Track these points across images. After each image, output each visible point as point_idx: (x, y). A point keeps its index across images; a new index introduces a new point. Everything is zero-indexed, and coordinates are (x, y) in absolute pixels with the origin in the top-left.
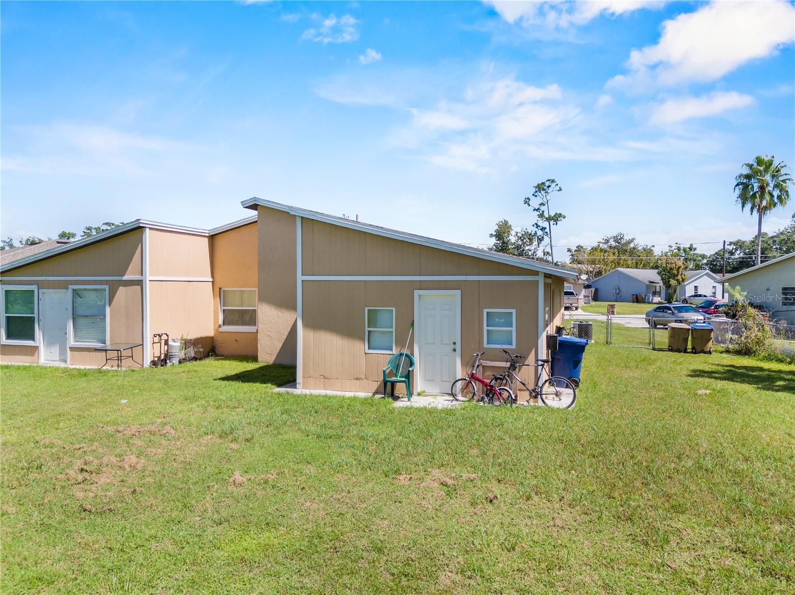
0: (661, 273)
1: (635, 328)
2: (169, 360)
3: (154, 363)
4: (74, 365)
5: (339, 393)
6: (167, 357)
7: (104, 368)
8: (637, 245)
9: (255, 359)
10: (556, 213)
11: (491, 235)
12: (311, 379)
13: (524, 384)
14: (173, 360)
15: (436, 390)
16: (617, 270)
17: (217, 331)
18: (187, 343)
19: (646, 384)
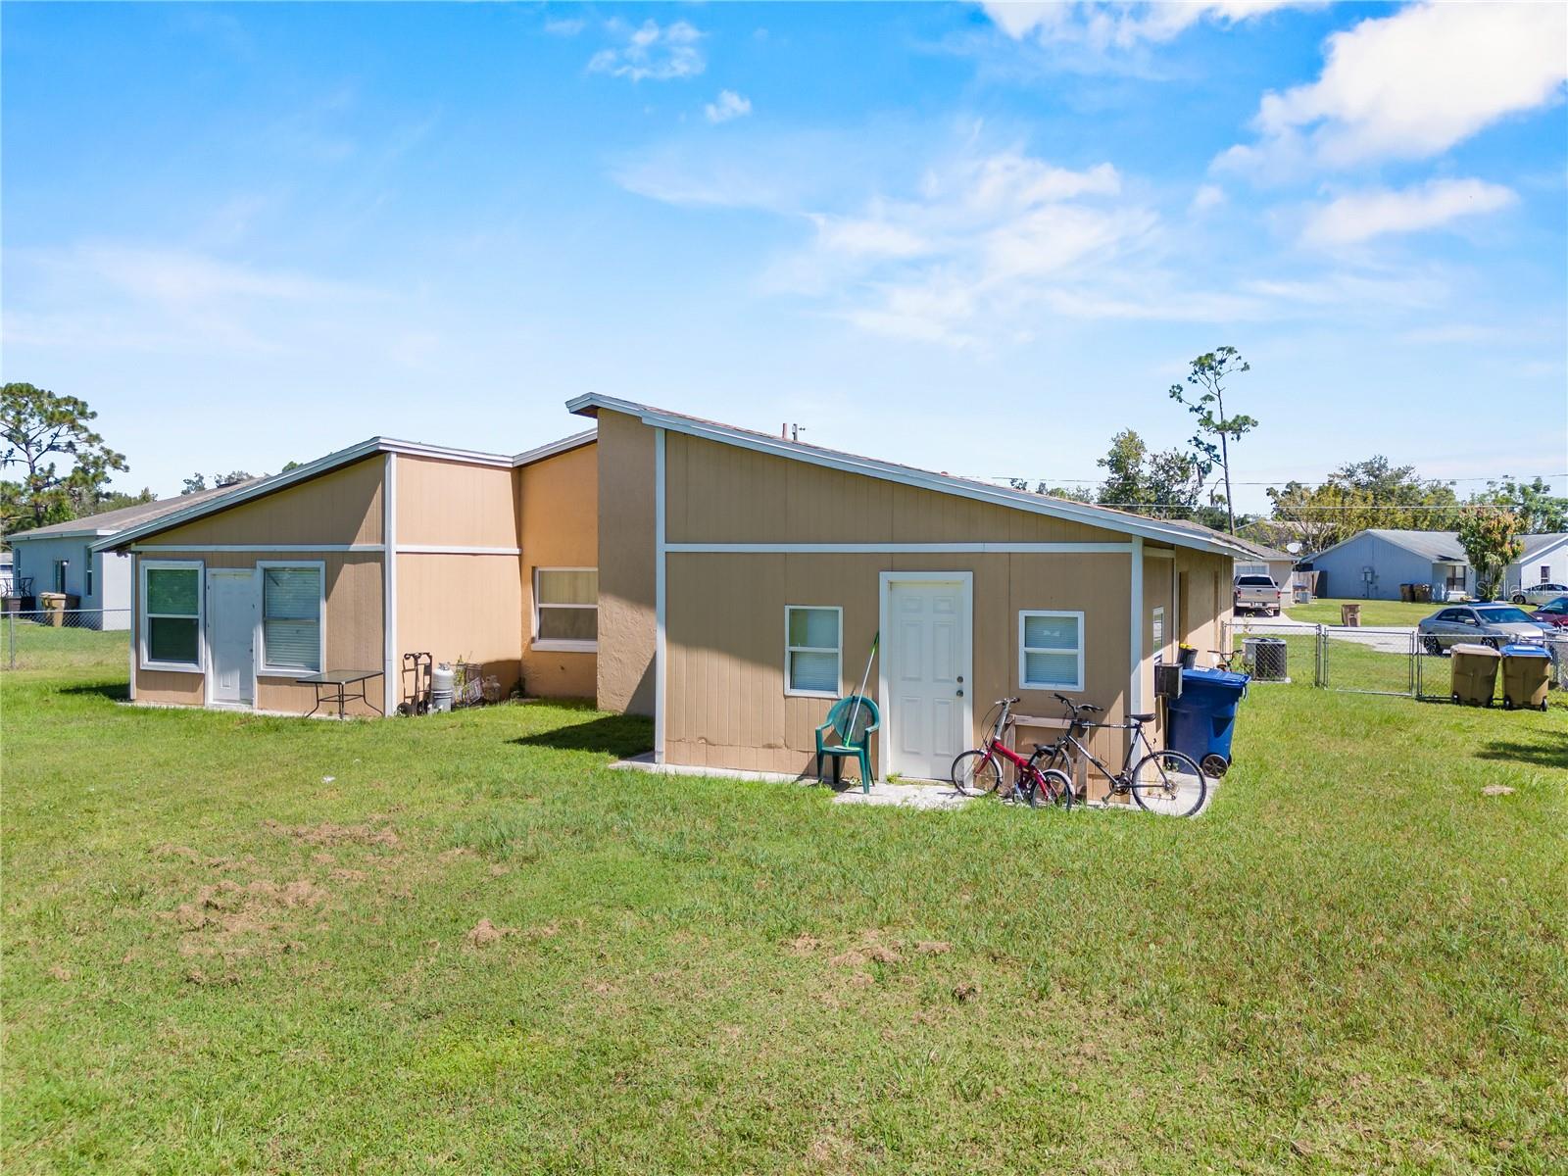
0: (1465, 538)
1: (1395, 654)
2: (434, 702)
3: (404, 709)
4: (266, 709)
5: (730, 773)
6: (428, 698)
7: (314, 716)
8: (1415, 481)
9: (591, 703)
10: (1238, 416)
11: (1101, 462)
12: (682, 745)
13: (1098, 765)
14: (441, 703)
15: (923, 772)
16: (1369, 534)
17: (527, 649)
18: (468, 672)
19: (1376, 770)
